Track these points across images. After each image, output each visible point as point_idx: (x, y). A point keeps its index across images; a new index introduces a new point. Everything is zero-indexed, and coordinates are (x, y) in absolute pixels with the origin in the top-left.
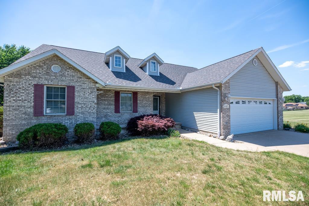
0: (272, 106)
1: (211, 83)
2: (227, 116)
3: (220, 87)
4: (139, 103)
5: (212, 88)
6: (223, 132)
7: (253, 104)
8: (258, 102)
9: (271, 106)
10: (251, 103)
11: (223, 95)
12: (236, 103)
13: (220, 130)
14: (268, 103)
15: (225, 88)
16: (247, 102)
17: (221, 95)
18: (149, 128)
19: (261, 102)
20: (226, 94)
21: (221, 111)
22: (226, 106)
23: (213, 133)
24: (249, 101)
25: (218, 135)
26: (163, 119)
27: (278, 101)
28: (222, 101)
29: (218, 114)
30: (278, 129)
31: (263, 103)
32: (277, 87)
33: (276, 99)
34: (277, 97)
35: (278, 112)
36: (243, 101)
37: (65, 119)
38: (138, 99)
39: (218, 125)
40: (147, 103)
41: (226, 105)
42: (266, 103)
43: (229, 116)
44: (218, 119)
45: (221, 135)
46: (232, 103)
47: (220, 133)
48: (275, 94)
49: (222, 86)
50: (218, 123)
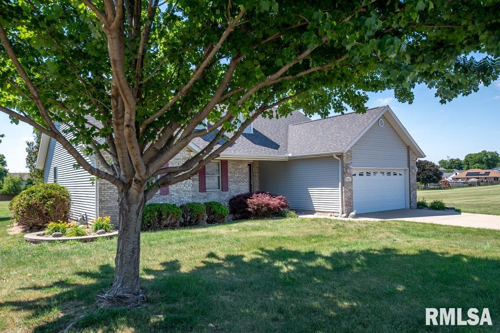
0: (404, 178)
1: (331, 151)
2: (349, 190)
3: (341, 156)
4: (230, 177)
5: (332, 156)
6: (346, 210)
7: (379, 175)
8: (386, 174)
9: (402, 177)
10: (377, 175)
11: (344, 166)
12: (360, 175)
13: (342, 207)
14: (398, 174)
15: (347, 158)
16: (372, 174)
17: (343, 167)
18: (262, 207)
19: (390, 173)
20: (348, 164)
21: (343, 185)
22: (348, 179)
23: (333, 212)
24: (374, 173)
25: (340, 214)
26: (274, 197)
27: (409, 171)
28: (344, 173)
29: (340, 188)
30: (410, 207)
31: (392, 174)
32: (409, 152)
33: (408, 168)
34: (409, 166)
35: (410, 186)
36: (367, 173)
37: (159, 200)
38: (229, 170)
39: (340, 202)
40: (240, 177)
41: (348, 177)
42: (396, 175)
43: (351, 191)
44: (340, 195)
45: (343, 213)
46: (355, 175)
47: (343, 211)
48: (406, 162)
49: (344, 155)
50: (340, 200)
